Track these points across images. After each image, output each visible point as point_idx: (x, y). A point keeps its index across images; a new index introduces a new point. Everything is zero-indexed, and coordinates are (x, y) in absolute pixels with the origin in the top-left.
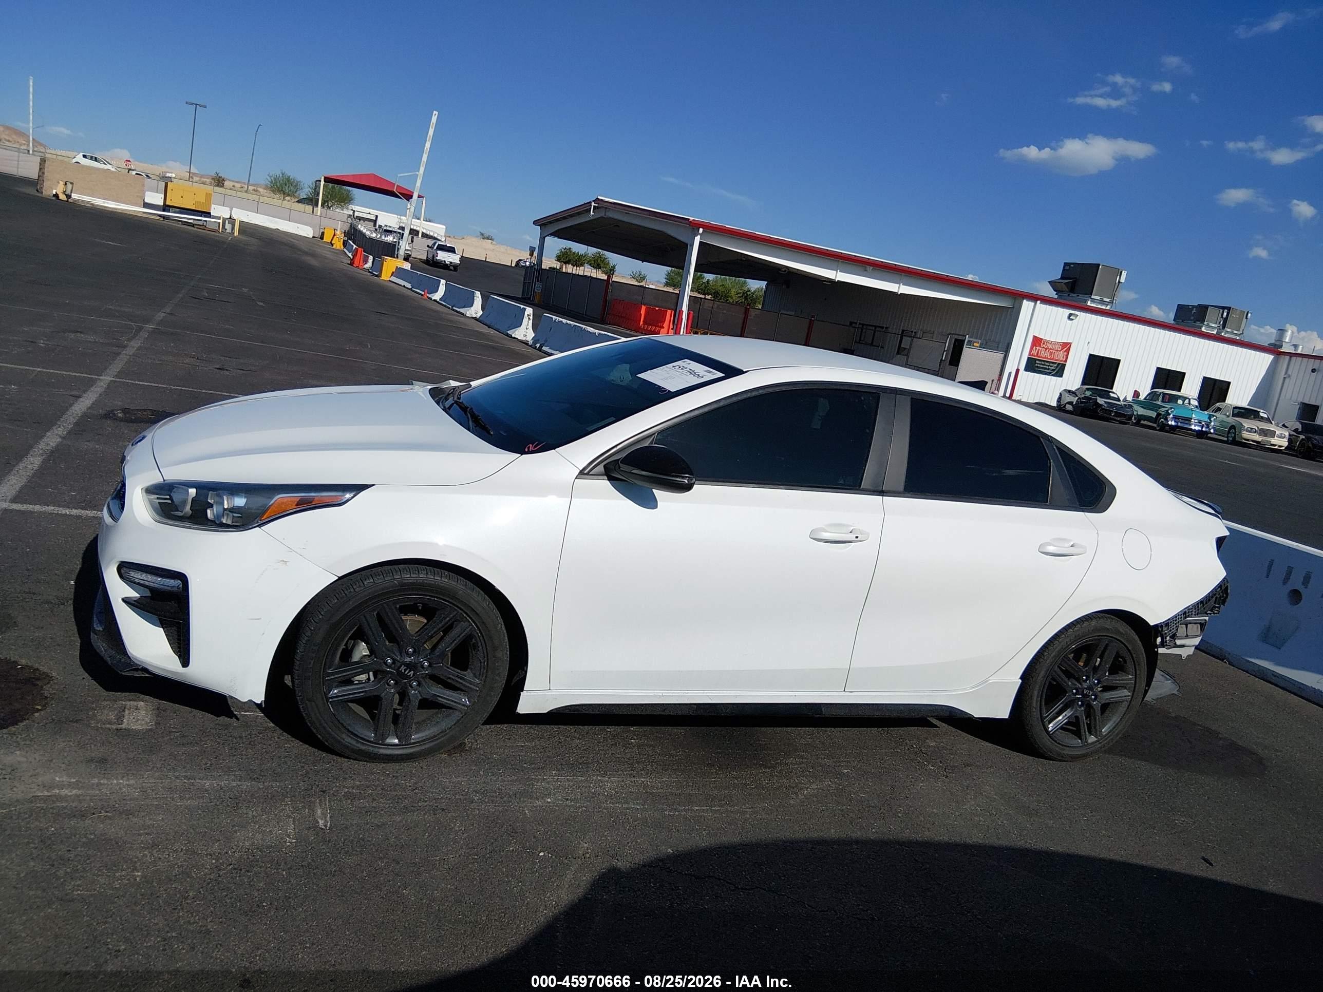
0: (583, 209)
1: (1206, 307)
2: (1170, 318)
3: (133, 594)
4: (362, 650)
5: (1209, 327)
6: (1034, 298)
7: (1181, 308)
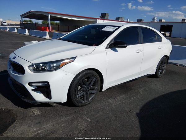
0: (29, 12)
1: (119, 18)
2: (115, 20)
3: (33, 88)
4: (79, 87)
5: (120, 20)
6: (99, 19)
7: (116, 18)
